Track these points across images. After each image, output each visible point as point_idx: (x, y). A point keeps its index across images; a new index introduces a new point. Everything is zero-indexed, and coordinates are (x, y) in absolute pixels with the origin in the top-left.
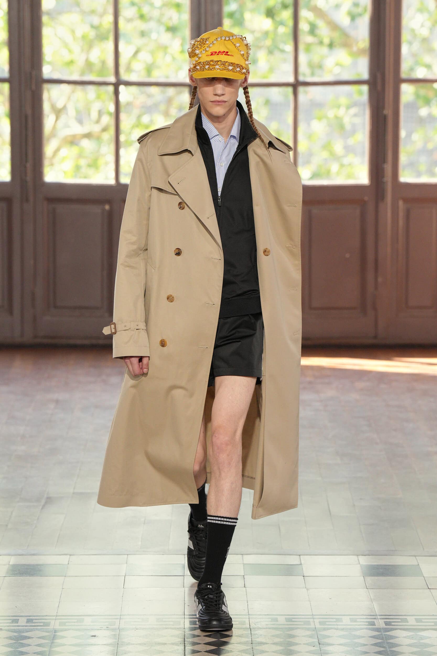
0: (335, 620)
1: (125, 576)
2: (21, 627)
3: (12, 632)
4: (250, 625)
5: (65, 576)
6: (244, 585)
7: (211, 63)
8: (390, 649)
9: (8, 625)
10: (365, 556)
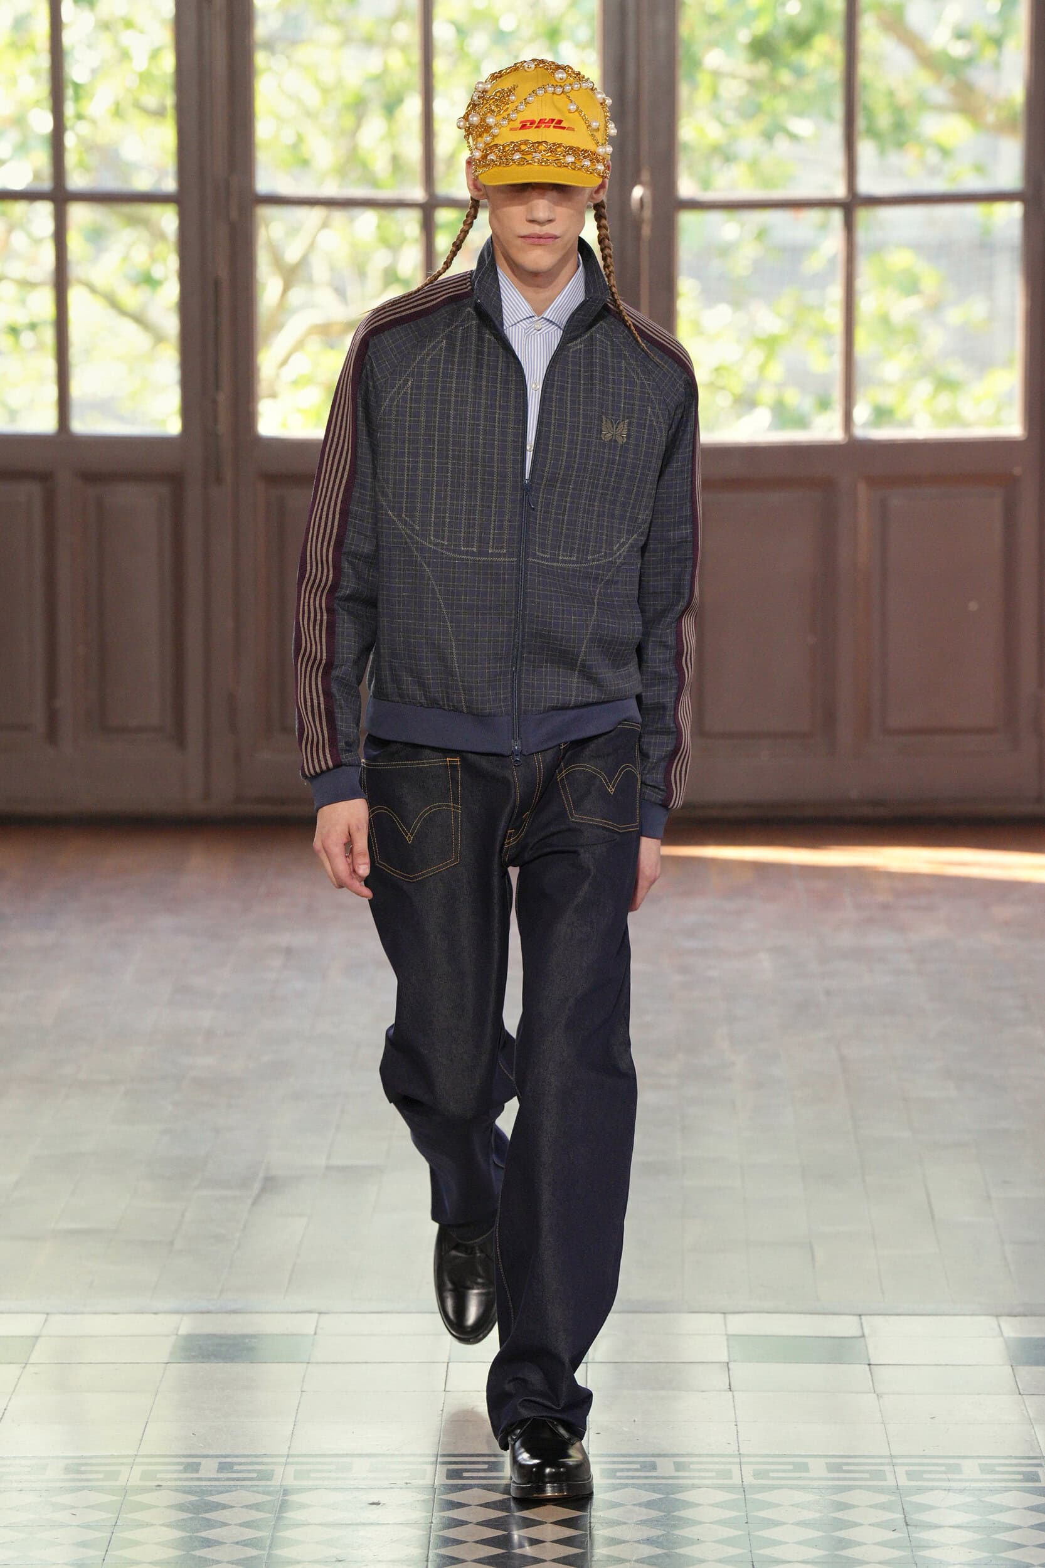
0: (943, 1468)
2: (205, 1481)
3: (185, 1492)
4: (742, 1479)
5: (308, 1363)
6: (728, 1384)
7: (523, 147)
9: (175, 1476)
10: (1016, 1316)
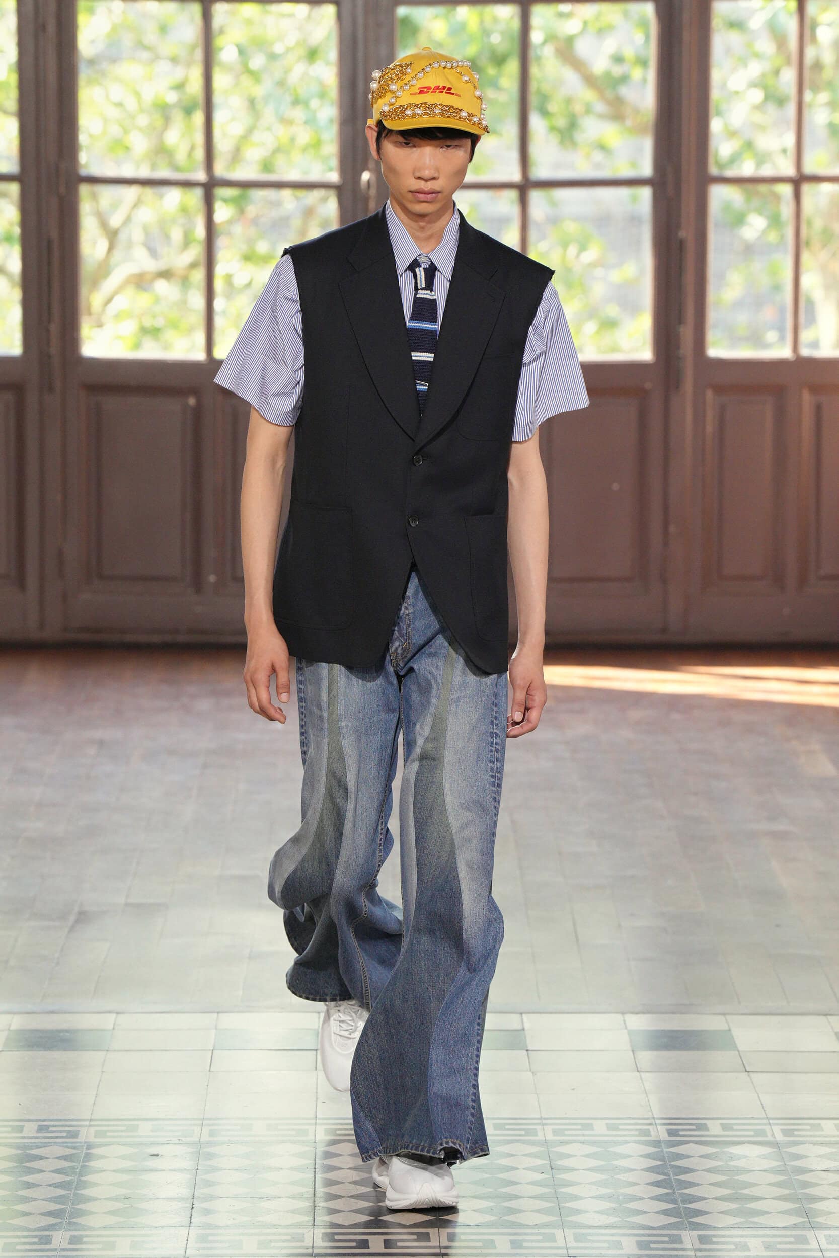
0: (581, 1127)
1: (213, 1050)
2: (27, 1139)
3: (14, 1147)
5: (107, 1050)
8: (675, 1177)
9: (9, 1135)
10: (637, 1014)
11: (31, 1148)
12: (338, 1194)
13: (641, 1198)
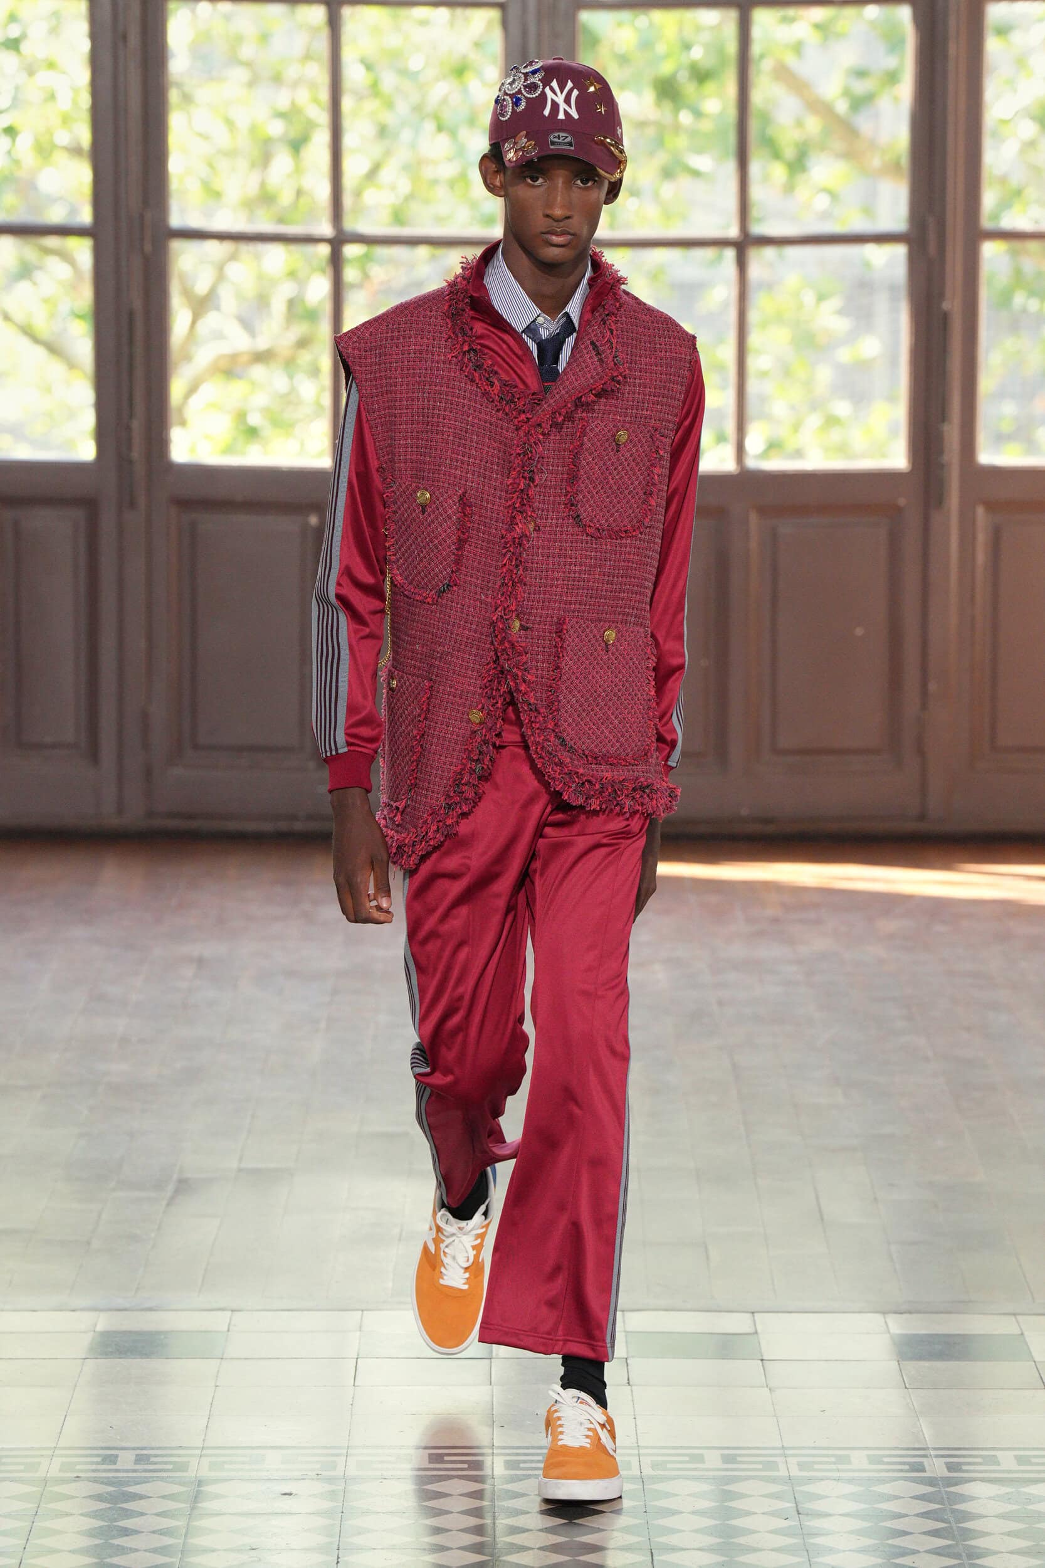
0: (833, 1459)
1: (357, 1358)
2: (123, 1472)
3: (102, 1483)
5: (222, 1359)
6: (626, 1378)
8: (958, 1525)
9: (93, 1467)
10: (901, 1313)
11: (127, 1484)
12: (525, 1544)
13: (914, 1552)
